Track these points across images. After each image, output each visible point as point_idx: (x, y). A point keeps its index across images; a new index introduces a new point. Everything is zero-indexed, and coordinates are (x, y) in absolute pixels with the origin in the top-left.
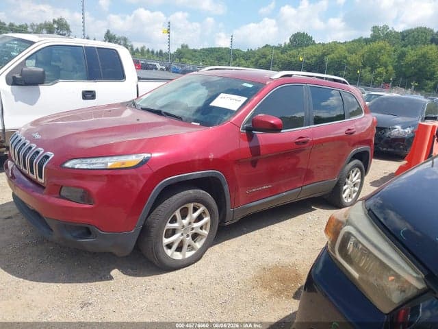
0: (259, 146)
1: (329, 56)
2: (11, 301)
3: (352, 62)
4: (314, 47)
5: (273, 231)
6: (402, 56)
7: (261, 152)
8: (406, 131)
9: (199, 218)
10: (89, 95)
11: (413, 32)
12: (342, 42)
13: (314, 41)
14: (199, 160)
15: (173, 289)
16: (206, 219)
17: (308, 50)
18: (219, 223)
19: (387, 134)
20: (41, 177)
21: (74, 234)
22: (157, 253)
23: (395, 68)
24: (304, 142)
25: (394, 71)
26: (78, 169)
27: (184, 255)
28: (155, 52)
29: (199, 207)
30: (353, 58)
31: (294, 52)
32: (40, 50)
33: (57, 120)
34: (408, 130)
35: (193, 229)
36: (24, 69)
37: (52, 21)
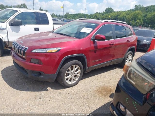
0: (97, 46)
1: (119, 16)
2: (15, 97)
3: (128, 18)
4: (114, 13)
5: (102, 75)
6: (146, 16)
7: (98, 47)
8: (148, 42)
9: (77, 70)
10: (37, 29)
11: (150, 7)
12: (124, 11)
13: (114, 11)
14: (77, 50)
15: (69, 93)
16: (79, 71)
17: (112, 14)
18: (84, 72)
19: (141, 43)
20: (24, 56)
21: (35, 75)
22: (63, 82)
23: (143, 20)
24: (112, 44)
25: (143, 21)
26: (37, 53)
27: (72, 82)
28: (57, 15)
29: (77, 66)
30: (128, 17)
31: (107, 15)
32: (20, 13)
33: (27, 37)
34: (148, 41)
35: (75, 74)
36: (15, 20)
37: (21, 5)
